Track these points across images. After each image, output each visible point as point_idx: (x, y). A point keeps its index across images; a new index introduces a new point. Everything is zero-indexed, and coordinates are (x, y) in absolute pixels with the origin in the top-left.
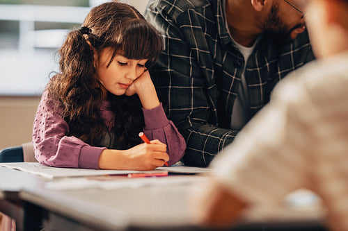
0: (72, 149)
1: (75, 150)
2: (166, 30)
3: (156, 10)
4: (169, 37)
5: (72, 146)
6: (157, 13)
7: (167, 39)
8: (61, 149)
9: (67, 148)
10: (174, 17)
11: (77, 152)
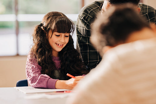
0: (45, 79)
1: (46, 80)
2: (85, 26)
3: (81, 17)
4: (87, 29)
5: (44, 78)
6: (82, 18)
7: (86, 30)
8: (40, 79)
9: (42, 79)
10: (89, 20)
11: (46, 81)
